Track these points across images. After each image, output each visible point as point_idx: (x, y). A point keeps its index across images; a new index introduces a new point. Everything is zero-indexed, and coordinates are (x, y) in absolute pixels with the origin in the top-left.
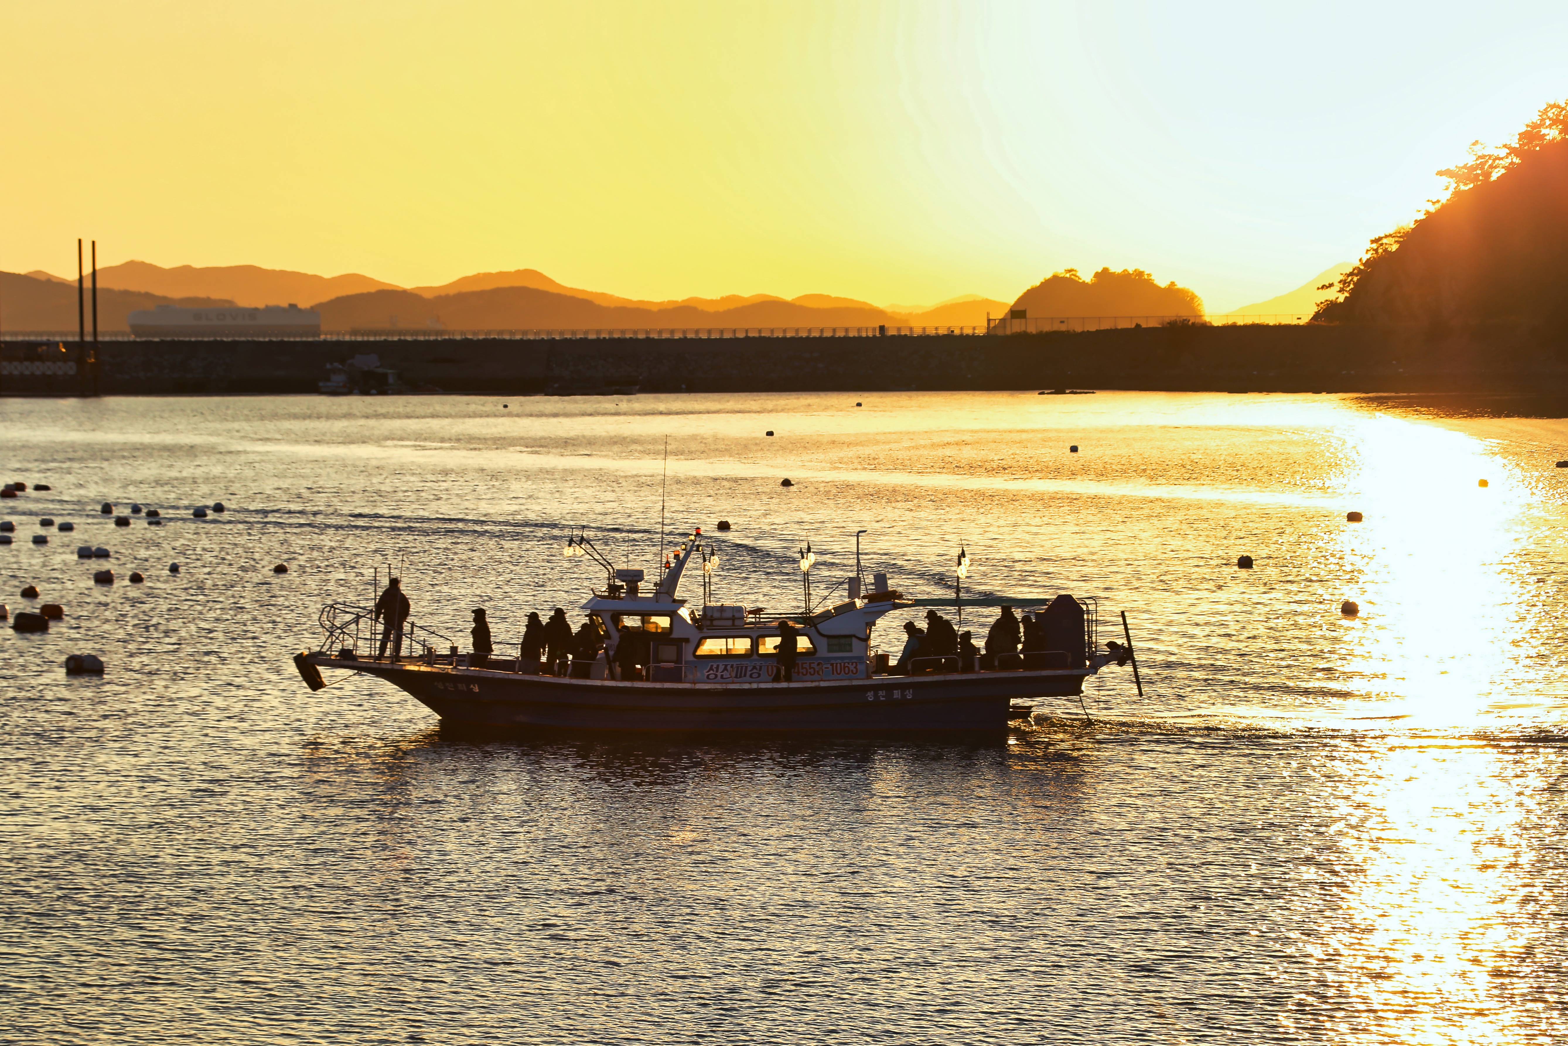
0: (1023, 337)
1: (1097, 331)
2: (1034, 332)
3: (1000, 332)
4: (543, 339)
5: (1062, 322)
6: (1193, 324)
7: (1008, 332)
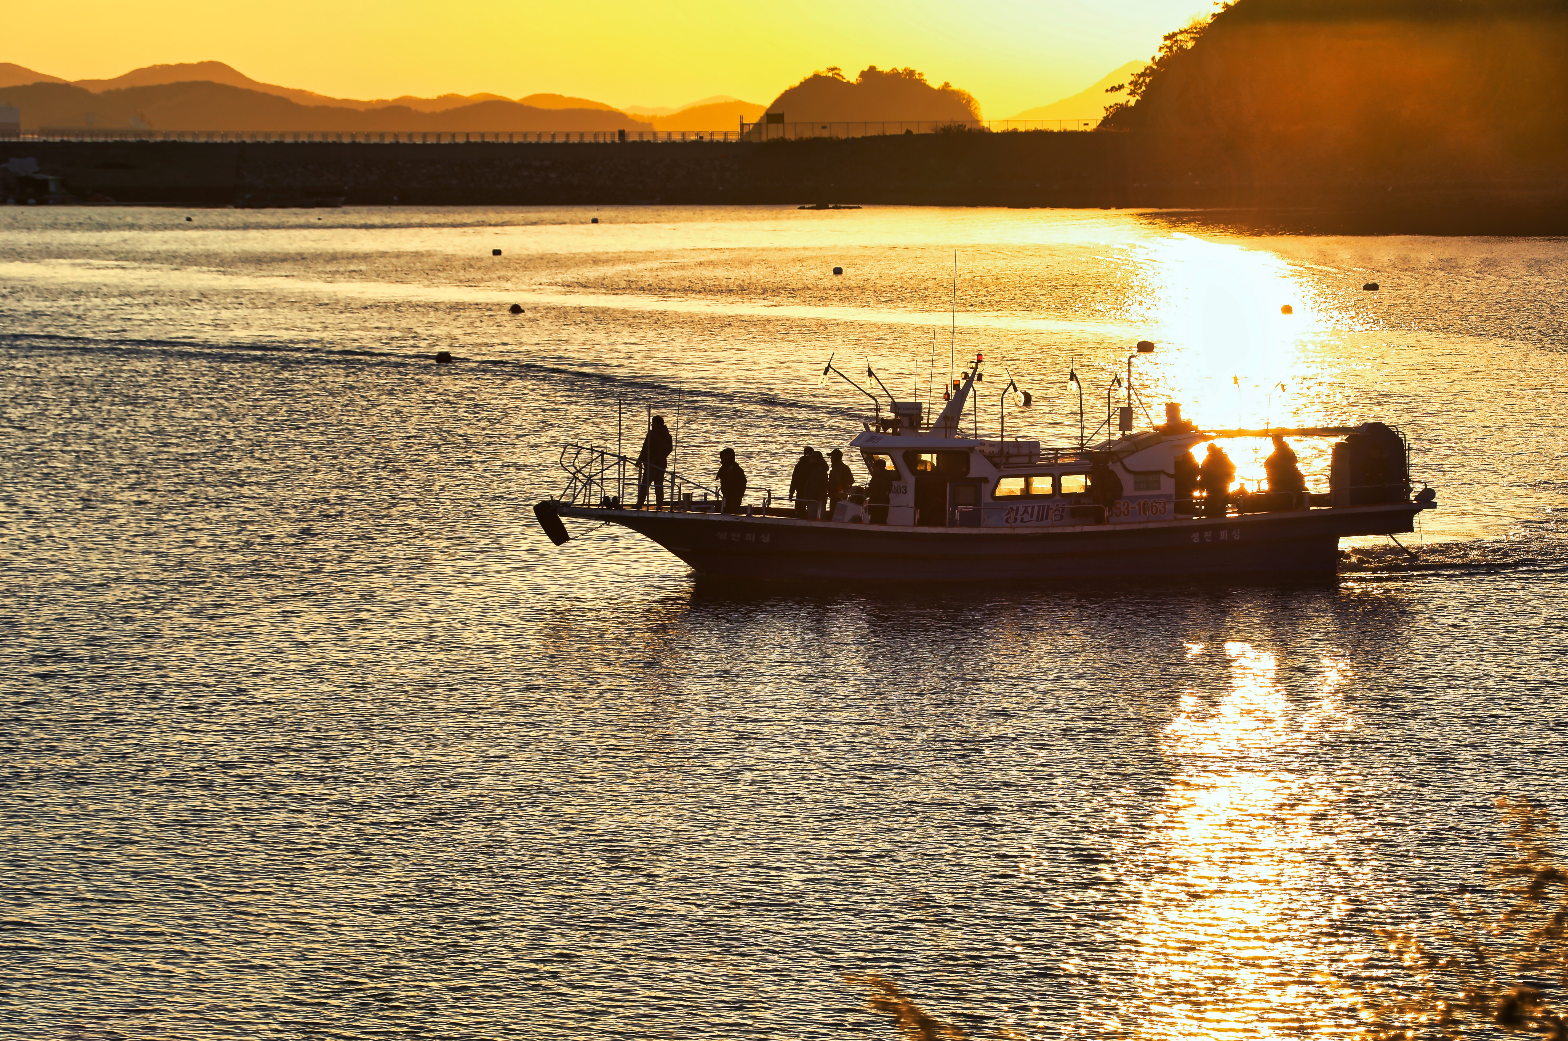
0: (781, 144)
1: (863, 137)
2: (793, 139)
3: (755, 139)
4: (231, 143)
5: (824, 127)
6: (970, 130)
7: (764, 139)
